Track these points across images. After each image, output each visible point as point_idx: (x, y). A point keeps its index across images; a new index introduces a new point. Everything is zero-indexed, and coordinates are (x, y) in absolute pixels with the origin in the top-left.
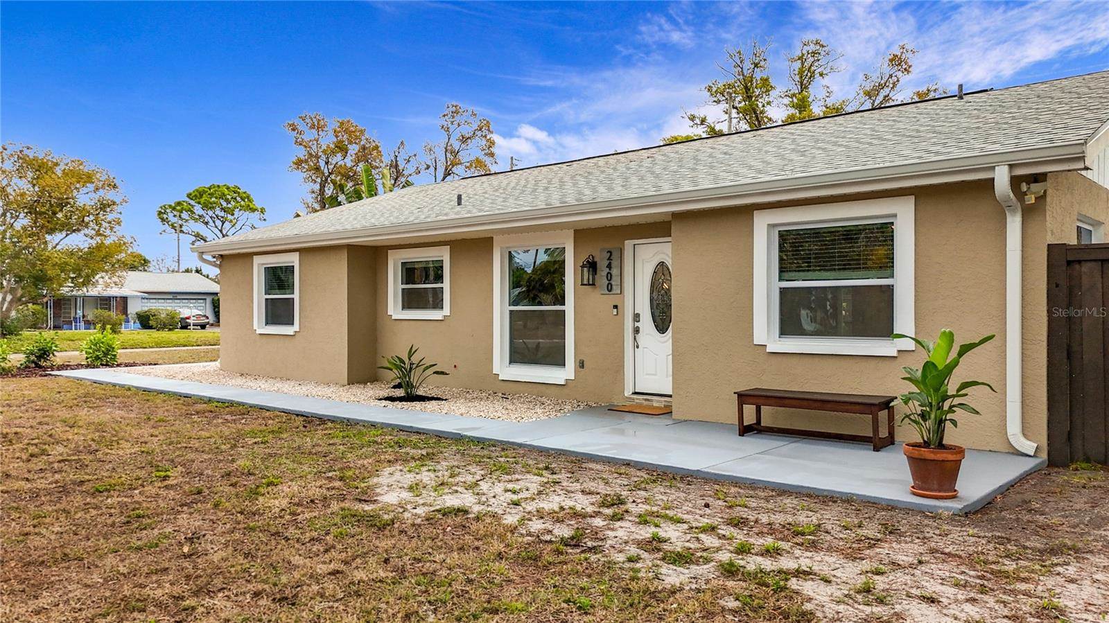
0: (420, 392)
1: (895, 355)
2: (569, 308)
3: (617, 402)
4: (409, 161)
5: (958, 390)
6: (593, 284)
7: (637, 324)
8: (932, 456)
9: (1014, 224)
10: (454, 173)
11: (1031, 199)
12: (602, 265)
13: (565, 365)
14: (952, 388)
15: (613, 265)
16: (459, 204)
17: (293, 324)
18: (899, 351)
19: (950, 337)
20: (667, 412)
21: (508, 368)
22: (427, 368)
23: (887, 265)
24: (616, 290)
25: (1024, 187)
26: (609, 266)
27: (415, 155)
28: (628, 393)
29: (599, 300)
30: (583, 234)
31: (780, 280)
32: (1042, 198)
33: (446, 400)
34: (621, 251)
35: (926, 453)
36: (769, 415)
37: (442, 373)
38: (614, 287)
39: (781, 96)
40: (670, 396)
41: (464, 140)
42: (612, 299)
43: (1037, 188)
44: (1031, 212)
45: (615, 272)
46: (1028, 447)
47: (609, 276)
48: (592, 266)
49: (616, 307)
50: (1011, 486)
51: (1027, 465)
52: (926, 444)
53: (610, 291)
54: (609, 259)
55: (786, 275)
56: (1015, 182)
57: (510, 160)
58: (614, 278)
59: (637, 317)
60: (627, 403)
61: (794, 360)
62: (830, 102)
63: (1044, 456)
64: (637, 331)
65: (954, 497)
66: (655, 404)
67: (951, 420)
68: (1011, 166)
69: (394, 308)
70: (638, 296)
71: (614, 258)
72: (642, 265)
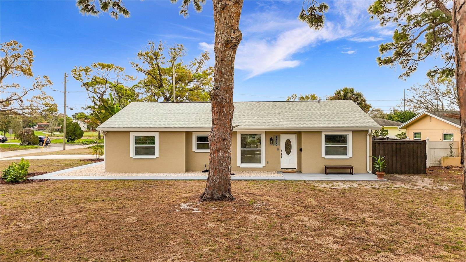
2: (263, 149)
6: (272, 144)
7: (282, 153)
12: (274, 139)
13: (261, 163)
15: (277, 139)
17: (155, 155)
18: (349, 158)
21: (241, 165)
26: (276, 140)
28: (281, 169)
29: (273, 148)
30: (267, 133)
31: (326, 145)
36: (329, 171)
38: (278, 144)
42: (277, 147)
45: (278, 141)
46: (370, 172)
47: (276, 142)
48: (271, 139)
49: (278, 149)
53: (277, 145)
54: (276, 138)
58: (278, 142)
59: (282, 151)
61: (330, 160)
68: (371, 129)
69: (194, 148)
70: (283, 146)
71: (278, 138)
72: (283, 139)
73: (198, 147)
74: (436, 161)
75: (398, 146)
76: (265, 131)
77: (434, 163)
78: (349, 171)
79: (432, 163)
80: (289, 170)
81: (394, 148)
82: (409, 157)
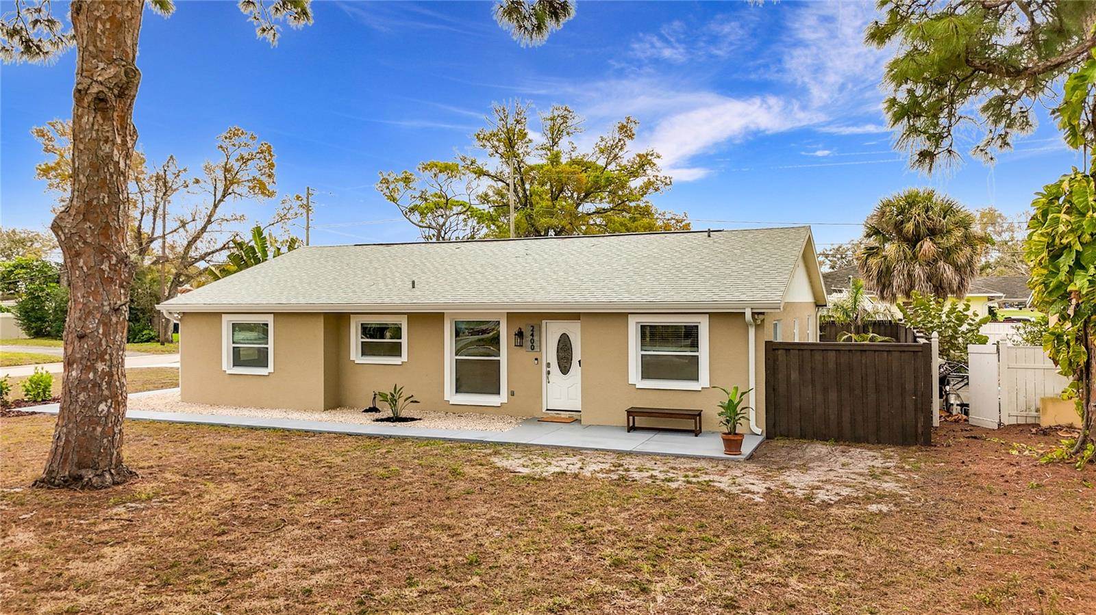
0: (403, 414)
1: (700, 389)
2: (503, 358)
3: (538, 415)
4: (178, 176)
5: (741, 410)
6: (522, 346)
7: (548, 369)
8: (733, 438)
9: (752, 331)
10: (235, 193)
11: (759, 322)
12: (527, 333)
13: (499, 394)
14: (738, 409)
15: (535, 334)
16: (413, 287)
17: (267, 367)
18: (702, 388)
19: (737, 388)
20: (578, 421)
21: (455, 397)
22: (407, 399)
23: (695, 345)
24: (537, 349)
25: (756, 316)
26: (532, 335)
27: (185, 170)
28: (544, 411)
29: (525, 355)
30: (511, 317)
31: (642, 350)
32: (763, 321)
33: (420, 419)
34: (540, 327)
35: (731, 437)
36: (639, 421)
37: (416, 402)
38: (535, 347)
39: (537, 149)
40: (580, 411)
41: (244, 161)
42: (534, 355)
43: (761, 317)
44: (759, 327)
45: (536, 338)
46: (758, 431)
47: (532, 341)
48: (520, 334)
49: (536, 359)
50: (757, 448)
51: (760, 439)
52: (729, 433)
53: (533, 350)
54: (532, 331)
55: (644, 348)
56: (753, 314)
57: (306, 190)
58: (535, 342)
59: (548, 365)
60: (544, 416)
61: (650, 392)
62: (574, 155)
63: (765, 434)
64: (549, 373)
65: (740, 454)
66: (563, 416)
67: (740, 424)
68: (752, 309)
69: (355, 355)
70: (550, 352)
71: (535, 330)
72: (551, 334)
73: (367, 350)
74: (1028, 409)
75: (844, 359)
76: (508, 313)
77: (1024, 414)
78: (690, 425)
79: (1015, 413)
80: (564, 415)
81: (832, 365)
82: (877, 390)
